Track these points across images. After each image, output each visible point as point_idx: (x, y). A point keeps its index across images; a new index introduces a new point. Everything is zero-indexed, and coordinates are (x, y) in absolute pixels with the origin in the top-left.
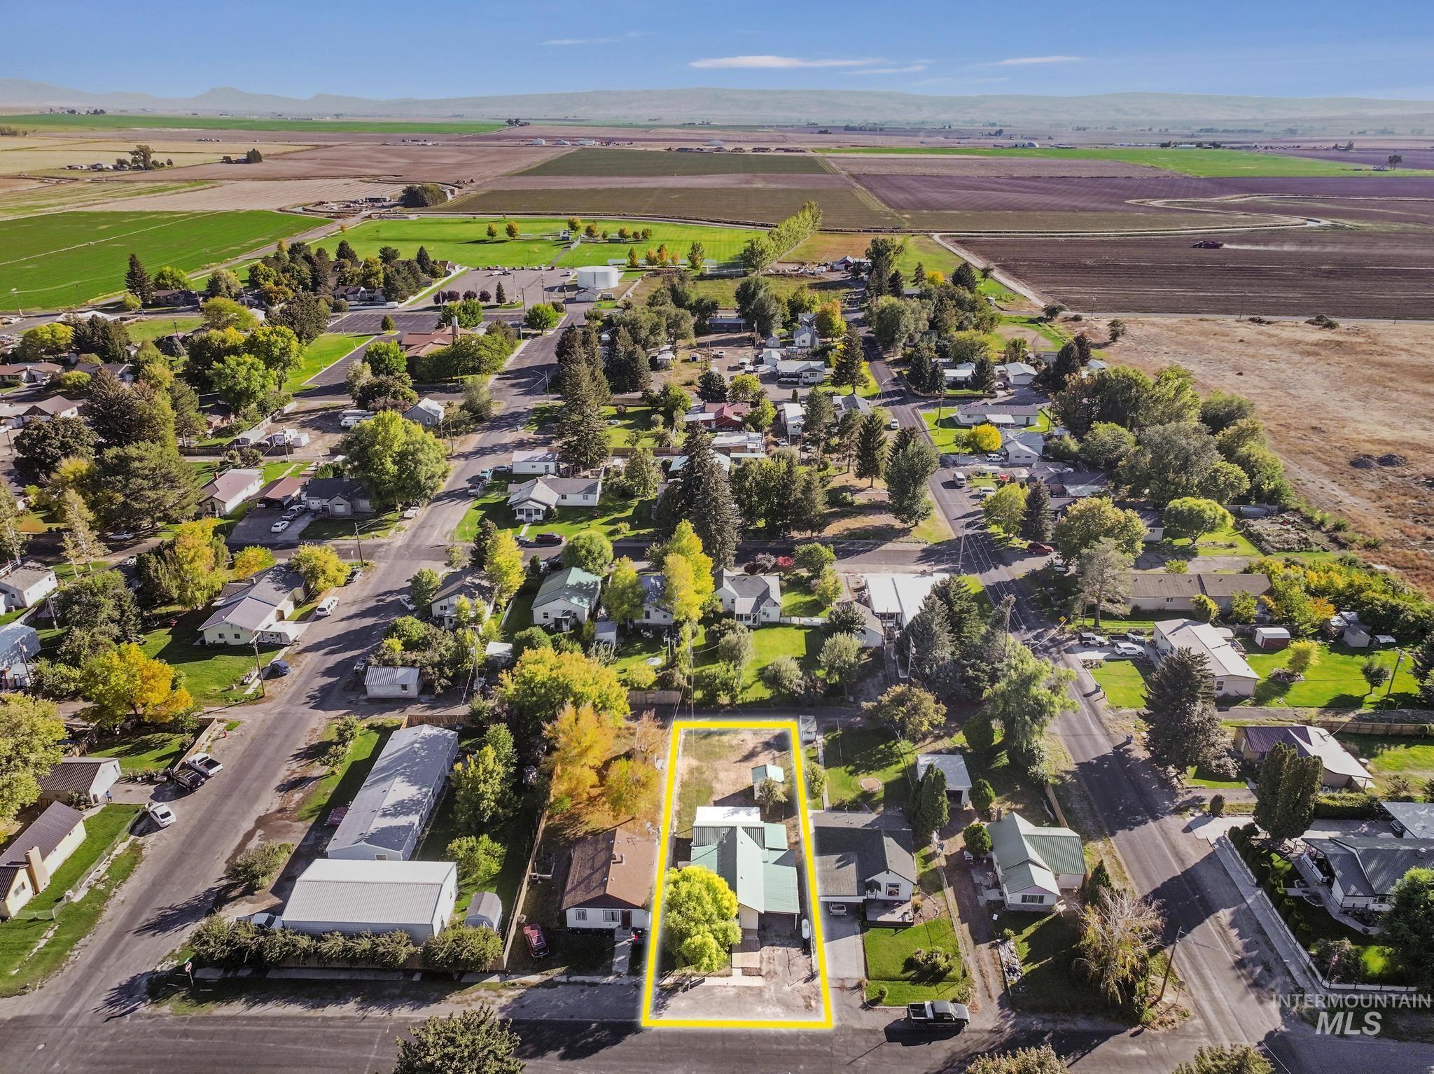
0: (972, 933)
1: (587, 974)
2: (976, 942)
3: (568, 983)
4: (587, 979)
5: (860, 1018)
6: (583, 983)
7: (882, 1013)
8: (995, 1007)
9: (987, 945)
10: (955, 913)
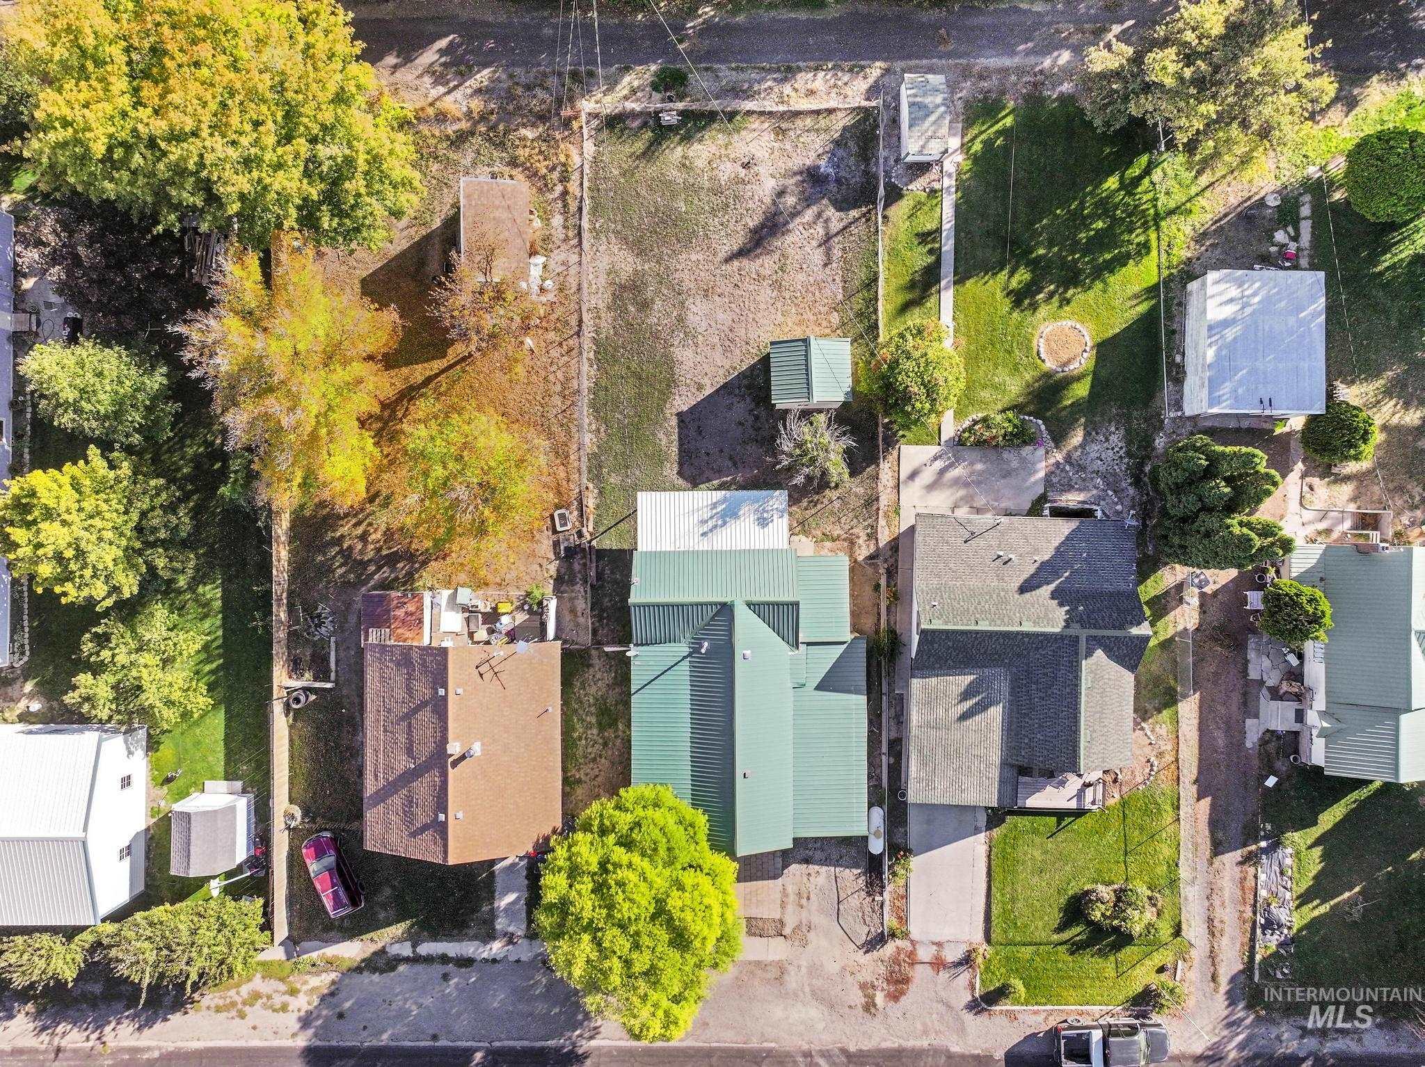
0: (1214, 824)
1: (449, 937)
2: (1218, 848)
3: (416, 959)
4: (451, 948)
5: (962, 1030)
6: (444, 959)
7: (1003, 1021)
8: (1219, 1005)
9: (1237, 855)
10: (1190, 770)
